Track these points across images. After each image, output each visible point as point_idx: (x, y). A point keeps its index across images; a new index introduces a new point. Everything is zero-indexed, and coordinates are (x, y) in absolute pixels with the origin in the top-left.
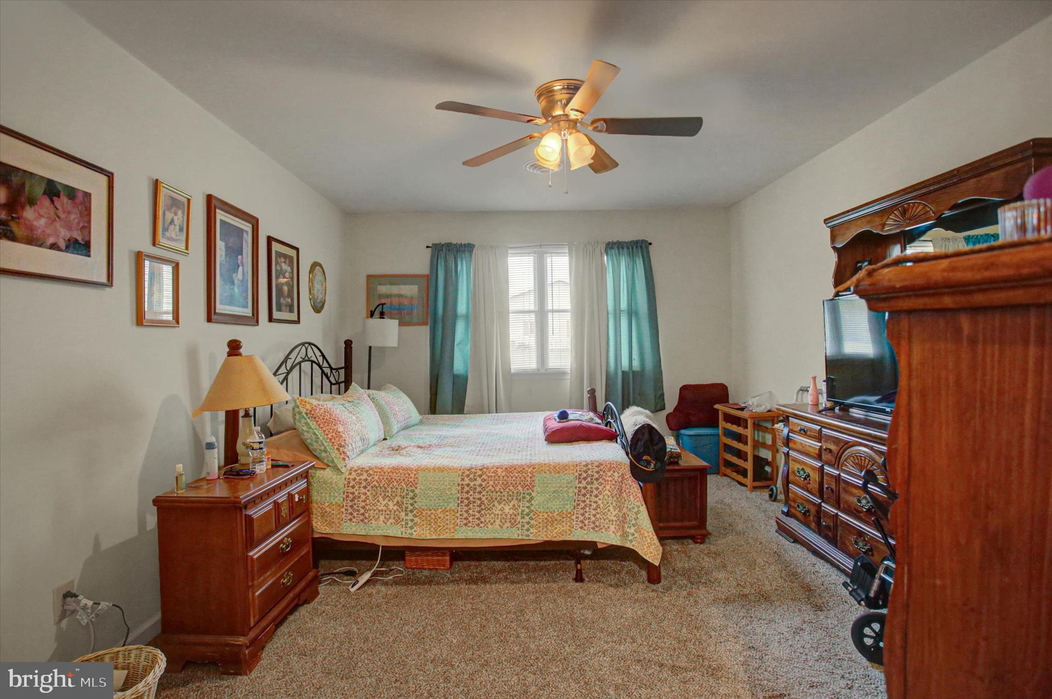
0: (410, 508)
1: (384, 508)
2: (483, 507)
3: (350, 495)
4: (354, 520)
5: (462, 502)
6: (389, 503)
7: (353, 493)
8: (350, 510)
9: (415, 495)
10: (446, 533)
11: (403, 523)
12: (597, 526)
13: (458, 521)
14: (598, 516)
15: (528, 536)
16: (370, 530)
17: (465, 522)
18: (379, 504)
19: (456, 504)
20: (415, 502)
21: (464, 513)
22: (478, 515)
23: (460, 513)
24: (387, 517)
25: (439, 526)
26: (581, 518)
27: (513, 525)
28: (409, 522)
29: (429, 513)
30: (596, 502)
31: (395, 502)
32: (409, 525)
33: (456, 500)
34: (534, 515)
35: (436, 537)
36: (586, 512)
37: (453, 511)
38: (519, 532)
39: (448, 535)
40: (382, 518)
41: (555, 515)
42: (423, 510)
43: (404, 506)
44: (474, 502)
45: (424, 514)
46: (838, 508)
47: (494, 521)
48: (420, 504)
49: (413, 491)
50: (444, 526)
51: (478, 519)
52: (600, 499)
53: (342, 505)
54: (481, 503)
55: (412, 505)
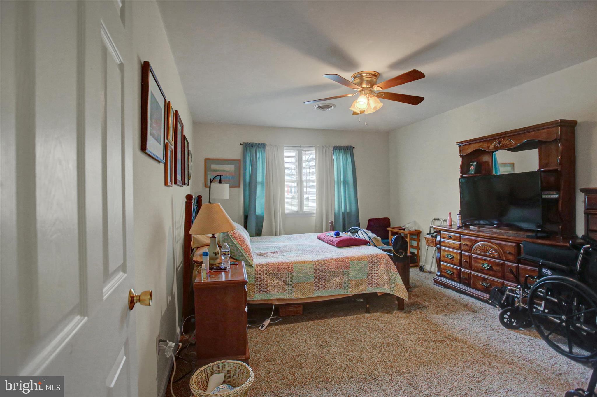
0: (290, 283)
1: (277, 284)
2: (326, 280)
3: (259, 279)
4: (261, 292)
5: (316, 278)
6: (279, 282)
7: (260, 278)
8: (259, 287)
9: (293, 277)
10: (309, 294)
11: (287, 291)
12: (378, 285)
13: (314, 288)
14: (378, 280)
15: (347, 292)
16: (270, 297)
17: (318, 288)
18: (274, 282)
19: (313, 279)
20: (293, 280)
21: (317, 283)
22: (324, 284)
23: (315, 284)
24: (279, 289)
25: (305, 291)
26: (371, 282)
27: (341, 288)
28: (290, 291)
29: (300, 285)
30: (377, 274)
31: (282, 281)
32: (290, 292)
33: (313, 277)
34: (350, 282)
35: (303, 297)
36: (373, 279)
37: (312, 283)
38: (343, 291)
39: (310, 295)
40: (276, 290)
41: (359, 281)
42: (297, 284)
43: (287, 283)
44: (322, 278)
45: (298, 286)
46: (471, 270)
47: (332, 287)
48: (296, 281)
49: (291, 274)
50: (308, 291)
51: (324, 286)
52: (379, 272)
53: (254, 284)
54: (325, 278)
55: (291, 281)
